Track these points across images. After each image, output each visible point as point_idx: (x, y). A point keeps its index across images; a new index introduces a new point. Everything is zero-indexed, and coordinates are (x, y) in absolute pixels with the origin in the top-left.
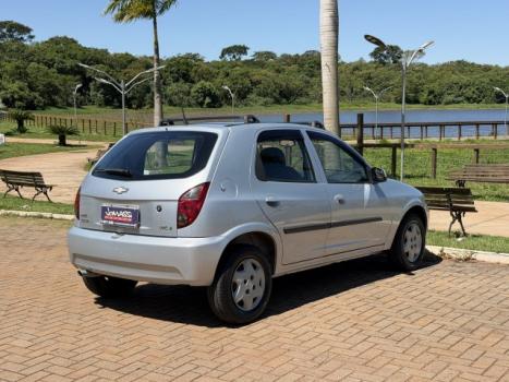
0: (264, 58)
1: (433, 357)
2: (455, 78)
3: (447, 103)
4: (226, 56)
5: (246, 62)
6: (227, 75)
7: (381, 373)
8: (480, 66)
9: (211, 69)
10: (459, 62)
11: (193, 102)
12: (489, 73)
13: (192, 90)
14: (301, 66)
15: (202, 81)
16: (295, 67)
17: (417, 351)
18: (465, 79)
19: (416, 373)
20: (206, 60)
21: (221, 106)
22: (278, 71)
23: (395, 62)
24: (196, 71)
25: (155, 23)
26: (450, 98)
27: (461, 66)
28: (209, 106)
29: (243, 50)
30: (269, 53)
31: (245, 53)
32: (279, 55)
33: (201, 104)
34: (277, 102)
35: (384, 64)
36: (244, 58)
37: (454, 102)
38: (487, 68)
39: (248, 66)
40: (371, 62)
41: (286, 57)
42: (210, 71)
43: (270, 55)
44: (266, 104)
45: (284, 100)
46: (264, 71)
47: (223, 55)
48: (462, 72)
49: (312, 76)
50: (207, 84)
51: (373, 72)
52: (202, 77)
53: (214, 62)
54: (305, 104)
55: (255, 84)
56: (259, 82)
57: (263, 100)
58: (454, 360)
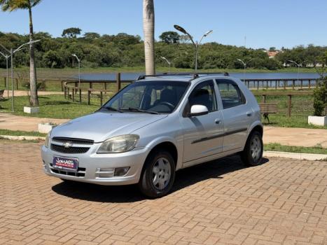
0: (91, 37)
1: (252, 202)
2: (211, 53)
3: (206, 68)
4: (66, 35)
5: (80, 39)
6: (67, 47)
7: (227, 210)
8: (225, 46)
9: (56, 43)
10: (212, 43)
11: (44, 64)
12: (231, 50)
13: (44, 56)
14: (116, 42)
15: (51, 51)
16: (112, 43)
17: (242, 199)
18: (216, 53)
19: (246, 209)
20: (52, 37)
21: (63, 67)
22: (101, 45)
23: (175, 42)
24: (46, 44)
25: (30, 12)
26: (208, 65)
27: (214, 46)
28: (55, 67)
29: (77, 31)
30: (95, 34)
31: (79, 33)
32: (101, 35)
33: (50, 66)
34: (101, 65)
35: (168, 43)
36: (78, 36)
37: (210, 68)
38: (229, 48)
39: (82, 41)
40: (160, 42)
41: (106, 37)
42: (56, 44)
43: (95, 35)
44: (93, 67)
45: (105, 64)
46: (92, 45)
47: (64, 34)
48: (215, 49)
49: (123, 49)
50: (54, 52)
51: (162, 48)
52: (49, 48)
53: (59, 38)
54: (119, 67)
55: (86, 53)
56: (89, 52)
57: (92, 64)
58: (263, 203)
